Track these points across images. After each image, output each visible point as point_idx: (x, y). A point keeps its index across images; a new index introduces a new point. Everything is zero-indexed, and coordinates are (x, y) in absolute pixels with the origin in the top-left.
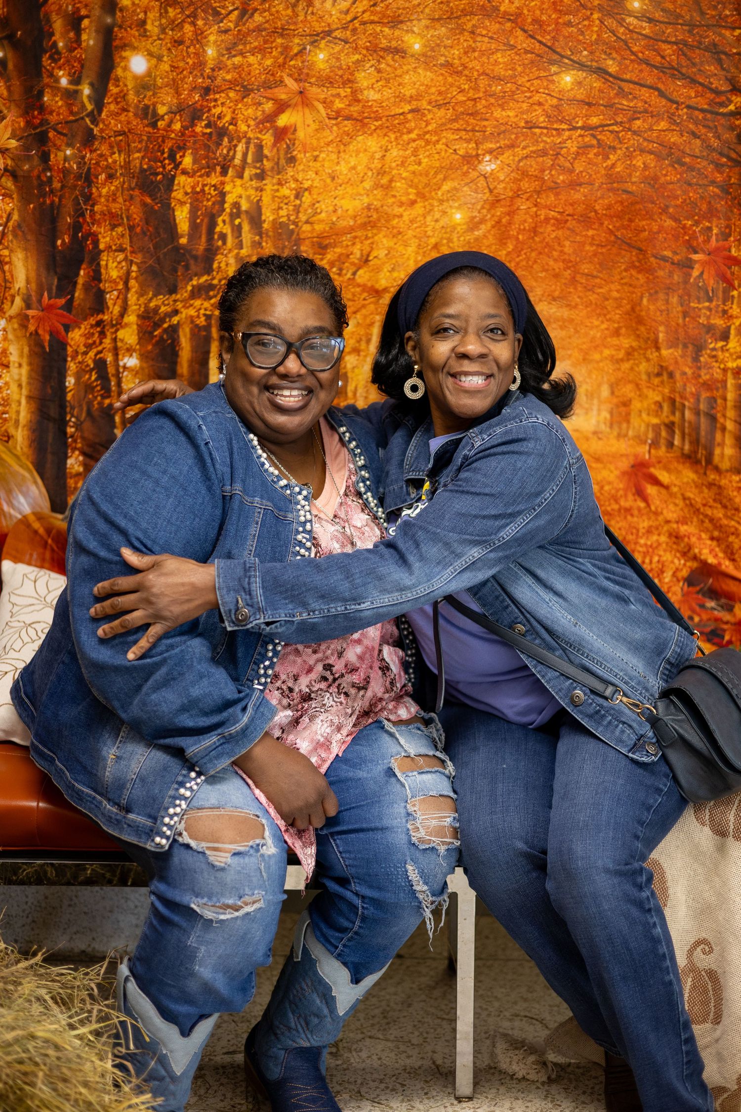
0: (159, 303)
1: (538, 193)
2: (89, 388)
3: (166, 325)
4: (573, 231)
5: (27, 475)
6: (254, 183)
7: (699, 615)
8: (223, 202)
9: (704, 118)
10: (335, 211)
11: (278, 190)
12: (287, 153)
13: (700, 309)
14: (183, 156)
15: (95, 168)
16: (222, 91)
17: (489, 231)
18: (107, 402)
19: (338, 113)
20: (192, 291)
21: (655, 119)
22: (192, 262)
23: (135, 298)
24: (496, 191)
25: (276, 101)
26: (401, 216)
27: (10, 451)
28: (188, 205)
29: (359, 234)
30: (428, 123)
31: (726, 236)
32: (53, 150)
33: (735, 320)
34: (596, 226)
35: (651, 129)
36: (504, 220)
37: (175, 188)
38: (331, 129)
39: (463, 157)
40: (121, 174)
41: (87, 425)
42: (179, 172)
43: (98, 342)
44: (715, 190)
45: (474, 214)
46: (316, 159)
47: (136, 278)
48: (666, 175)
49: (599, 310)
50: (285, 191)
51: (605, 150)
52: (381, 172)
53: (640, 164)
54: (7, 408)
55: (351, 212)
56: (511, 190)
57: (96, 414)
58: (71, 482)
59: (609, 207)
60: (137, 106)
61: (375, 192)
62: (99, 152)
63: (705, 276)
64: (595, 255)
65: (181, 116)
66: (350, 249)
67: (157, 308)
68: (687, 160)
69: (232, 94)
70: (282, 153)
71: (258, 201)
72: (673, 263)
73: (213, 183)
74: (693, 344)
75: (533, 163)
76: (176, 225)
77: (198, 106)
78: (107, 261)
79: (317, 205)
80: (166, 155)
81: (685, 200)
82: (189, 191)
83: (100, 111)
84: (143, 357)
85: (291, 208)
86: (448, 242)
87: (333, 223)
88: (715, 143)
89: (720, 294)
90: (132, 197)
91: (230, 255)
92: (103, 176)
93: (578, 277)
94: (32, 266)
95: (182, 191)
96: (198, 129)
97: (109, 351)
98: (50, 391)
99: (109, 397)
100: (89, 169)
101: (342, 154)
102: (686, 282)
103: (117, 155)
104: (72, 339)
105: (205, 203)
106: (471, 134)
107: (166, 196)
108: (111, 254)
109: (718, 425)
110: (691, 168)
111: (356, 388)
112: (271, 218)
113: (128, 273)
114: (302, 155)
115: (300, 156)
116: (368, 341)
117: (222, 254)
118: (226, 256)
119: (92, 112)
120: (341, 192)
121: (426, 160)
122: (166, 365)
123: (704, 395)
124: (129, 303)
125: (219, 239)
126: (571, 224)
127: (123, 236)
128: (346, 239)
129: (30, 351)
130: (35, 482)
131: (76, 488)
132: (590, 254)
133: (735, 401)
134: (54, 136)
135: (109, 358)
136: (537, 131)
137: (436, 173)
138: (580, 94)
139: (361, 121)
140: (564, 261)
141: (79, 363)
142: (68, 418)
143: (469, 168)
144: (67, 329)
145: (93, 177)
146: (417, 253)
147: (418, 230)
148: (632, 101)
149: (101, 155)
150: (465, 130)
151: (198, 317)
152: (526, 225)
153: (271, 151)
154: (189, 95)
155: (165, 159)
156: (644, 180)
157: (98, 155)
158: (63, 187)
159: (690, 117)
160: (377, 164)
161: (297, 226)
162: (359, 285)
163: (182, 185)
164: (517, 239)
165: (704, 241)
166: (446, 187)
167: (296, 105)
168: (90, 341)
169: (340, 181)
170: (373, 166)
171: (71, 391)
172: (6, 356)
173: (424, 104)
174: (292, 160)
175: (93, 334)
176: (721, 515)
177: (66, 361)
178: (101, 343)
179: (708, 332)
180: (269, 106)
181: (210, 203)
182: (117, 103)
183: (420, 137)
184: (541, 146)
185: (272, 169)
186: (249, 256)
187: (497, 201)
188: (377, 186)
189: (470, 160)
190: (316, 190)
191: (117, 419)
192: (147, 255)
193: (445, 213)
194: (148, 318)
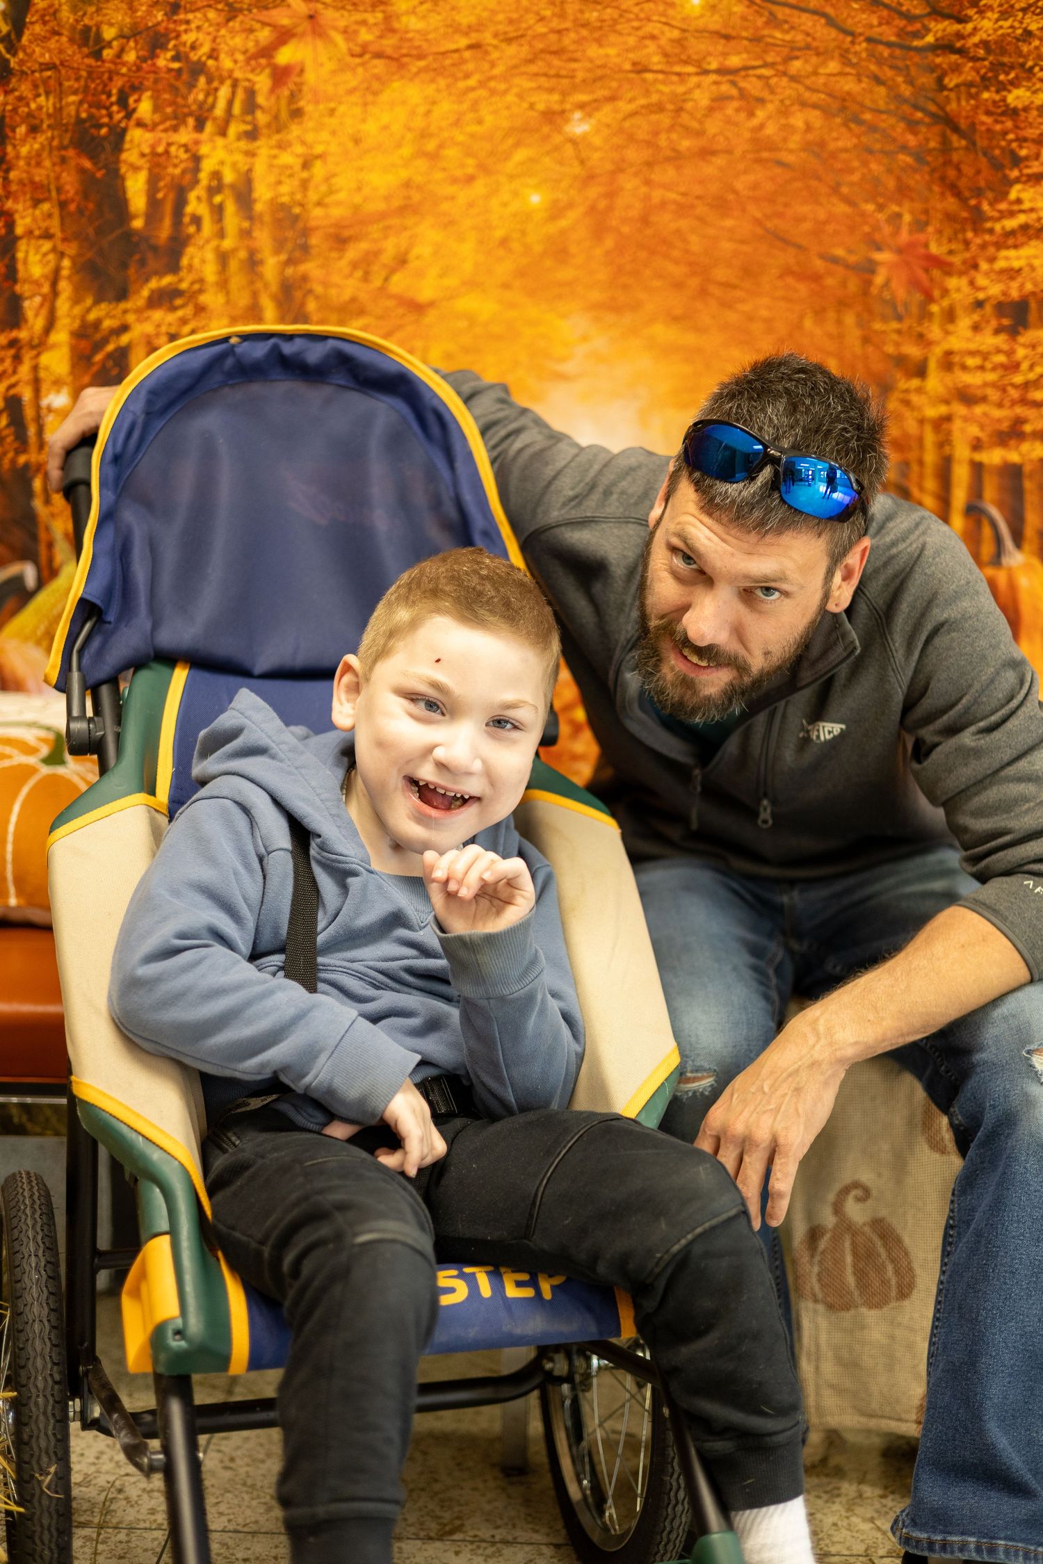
0: (101, 314)
1: (651, 166)
3: (110, 347)
4: (701, 219)
6: (243, 144)
8: (197, 170)
9: (892, 56)
10: (359, 189)
11: (276, 157)
12: (290, 103)
13: (886, 333)
14: (137, 101)
15: (11, 118)
16: (198, 9)
17: (579, 221)
18: (22, 459)
19: (364, 50)
20: (150, 298)
21: (822, 58)
22: (150, 255)
23: (66, 307)
24: (589, 163)
25: (274, 26)
28: (145, 172)
29: (394, 222)
30: (493, 65)
31: (920, 225)
33: (935, 348)
34: (736, 213)
35: (815, 73)
36: (600, 206)
37: (127, 146)
38: (353, 70)
39: (543, 114)
40: (49, 126)
42: (132, 122)
43: (10, 370)
44: (907, 158)
45: (558, 196)
46: (332, 112)
48: (837, 139)
51: (750, 103)
52: (424, 135)
53: (800, 123)
55: (382, 191)
56: (611, 161)
59: (755, 186)
60: (73, 28)
61: (417, 162)
62: (17, 94)
63: (893, 284)
65: (136, 42)
66: (381, 244)
67: (97, 324)
68: (868, 116)
69: (212, 14)
70: (283, 102)
71: (248, 171)
72: (847, 267)
73: (183, 141)
74: (876, 383)
75: (643, 123)
76: (126, 201)
77: (161, 28)
78: (27, 252)
79: (334, 181)
81: (865, 175)
82: (147, 150)
83: (20, 34)
85: (296, 183)
86: (521, 236)
87: (357, 207)
89: (914, 310)
90: (63, 160)
91: (207, 248)
92: (22, 130)
93: (710, 288)
95: (136, 151)
96: (161, 62)
97: (27, 383)
99: (25, 451)
100: (3, 118)
101: (370, 107)
102: (866, 293)
103: (43, 98)
105: (170, 170)
106: (554, 81)
107: (113, 159)
108: (33, 242)
110: (873, 128)
112: (267, 197)
113: (57, 271)
114: (313, 107)
115: (309, 108)
117: (196, 245)
118: (201, 248)
119: (8, 34)
120: (369, 162)
121: (490, 118)
124: (58, 314)
125: (191, 223)
126: (701, 209)
127: (50, 216)
128: (375, 230)
132: (728, 254)
133: (936, 466)
135: (27, 394)
136: (649, 76)
137: (506, 136)
138: (715, 22)
139: (397, 60)
140: (691, 264)
143: (551, 130)
145: (7, 130)
146: (477, 252)
147: (478, 218)
148: (787, 32)
149: (20, 99)
150: (546, 75)
151: (158, 335)
152: (633, 212)
153: (268, 100)
154: (149, 13)
155: (112, 104)
156: (807, 147)
157: (16, 98)
159: (871, 55)
160: (419, 123)
161: (304, 209)
162: (393, 297)
163: (136, 142)
165: (891, 233)
166: (521, 155)
167: (303, 35)
169: (367, 146)
170: (414, 125)
173: (487, 37)
174: (297, 114)
178: (14, 372)
179: (897, 365)
180: (264, 35)
181: (178, 171)
182: (45, 23)
183: (482, 84)
184: (654, 98)
185: (268, 126)
186: (234, 250)
187: (590, 178)
188: (421, 154)
189: (553, 117)
190: (332, 157)
191: (37, 485)
192: (85, 244)
193: (516, 193)
194: (85, 336)
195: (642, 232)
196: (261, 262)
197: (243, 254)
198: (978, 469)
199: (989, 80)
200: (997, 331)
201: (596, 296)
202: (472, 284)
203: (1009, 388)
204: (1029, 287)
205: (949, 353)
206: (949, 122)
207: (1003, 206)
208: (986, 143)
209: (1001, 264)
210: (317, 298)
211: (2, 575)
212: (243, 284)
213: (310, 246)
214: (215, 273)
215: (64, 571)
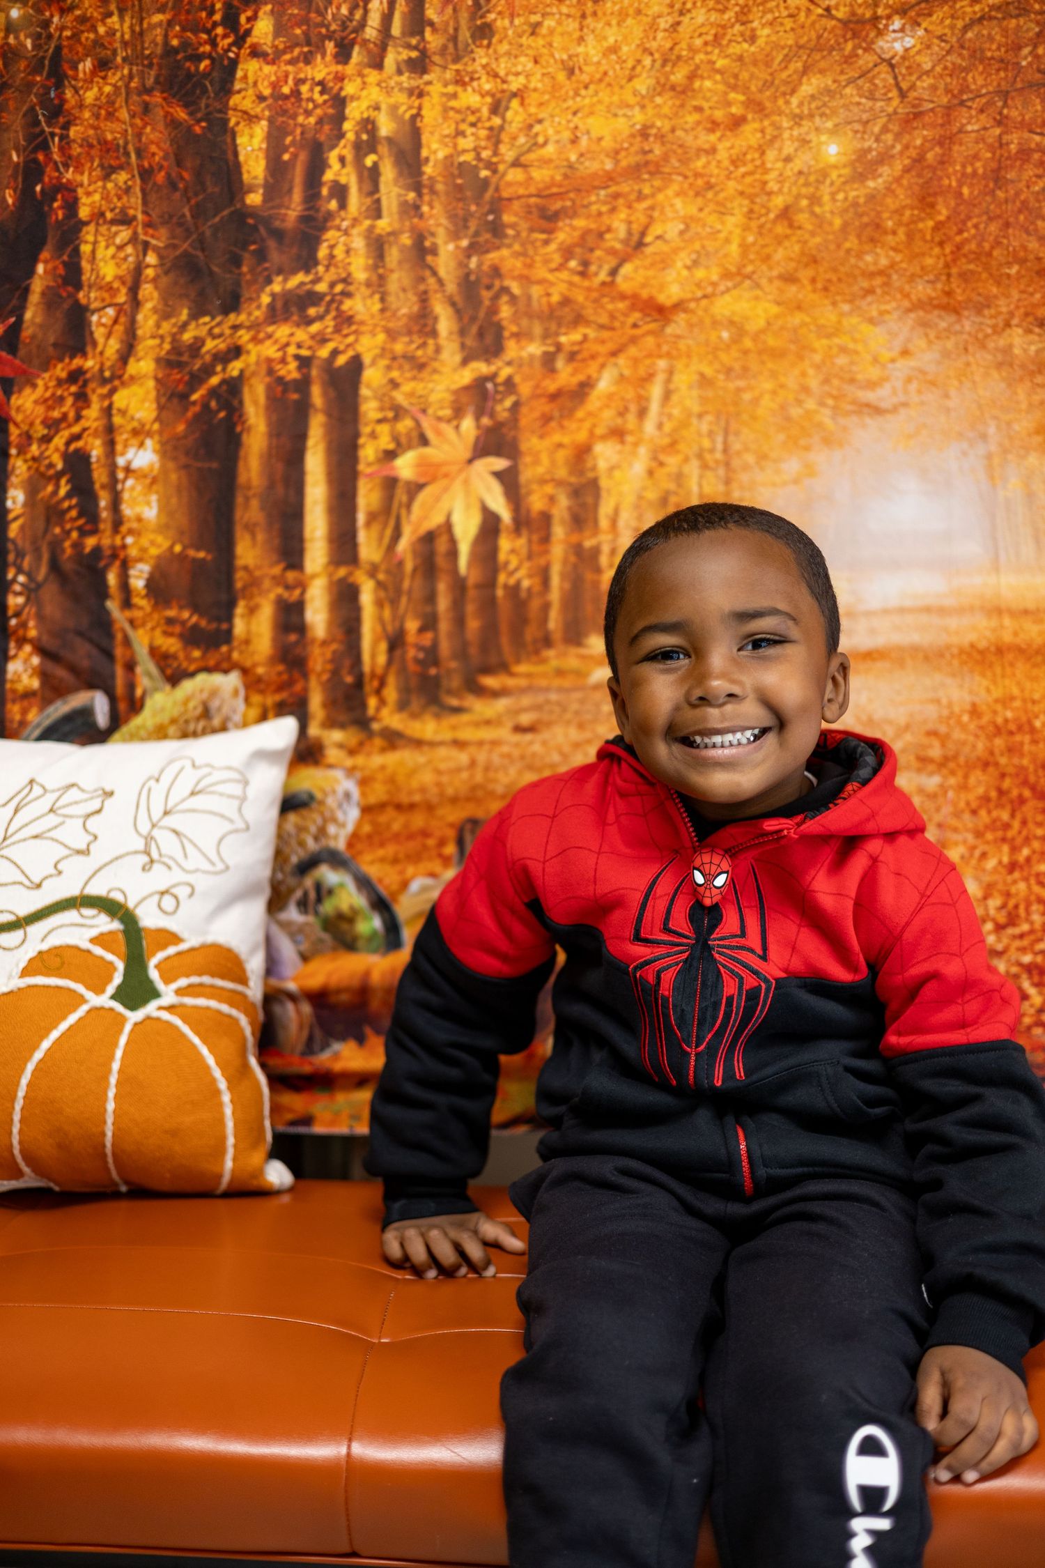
0: (203, 332)
1: (1005, 95)
2: (53, 513)
3: (215, 380)
6: (404, 79)
8: (340, 118)
10: (574, 141)
11: (454, 96)
12: (473, 18)
14: (253, 19)
15: (71, 48)
17: (898, 180)
18: (91, 542)
20: (272, 307)
22: (272, 244)
23: (151, 322)
24: (913, 94)
26: (713, 151)
28: (264, 123)
29: (625, 188)
36: (930, 156)
37: (237, 86)
39: (845, 23)
40: (124, 59)
41: (51, 594)
42: (245, 51)
43: (72, 415)
45: (866, 145)
47: (155, 280)
50: (469, 98)
52: (669, 59)
55: (607, 143)
56: (948, 91)
57: (68, 566)
58: (14, 711)
61: (658, 100)
62: (78, 12)
66: (606, 220)
67: (198, 343)
70: (464, 16)
71: (414, 118)
73: (319, 77)
75: (996, 31)
76: (238, 166)
78: (95, 243)
79: (537, 128)
80: (217, 17)
82: (267, 92)
84: (168, 449)
85: (483, 133)
86: (811, 204)
87: (571, 167)
90: (146, 108)
91: (355, 232)
92: (87, 65)
95: (251, 92)
97: (96, 434)
99: (95, 531)
100: (59, 48)
101: (589, 20)
103: (115, 18)
104: (18, 409)
105: (301, 119)
107: (218, 105)
108: (103, 229)
111: (617, 511)
112: (441, 155)
113: (138, 270)
114: (507, 22)
115: (502, 23)
116: (642, 413)
117: (338, 228)
118: (346, 233)
120: (587, 101)
121: (766, 31)
122: (215, 465)
124: (140, 332)
125: (331, 196)
127: (128, 190)
128: (597, 200)
131: (24, 726)
135: (96, 451)
137: (787, 60)
141: (34, 459)
142: (10, 576)
143: (855, 48)
144: (8, 388)
145: (66, 66)
146: (746, 228)
147: (748, 180)
149: (83, 20)
151: (283, 361)
152: (978, 164)
153: (442, 12)
155: (215, 25)
157: (77, 19)
160: (661, 41)
161: (495, 171)
162: (623, 297)
163: (251, 80)
164: (960, 194)
166: (809, 87)
168: (56, 414)
169: (585, 78)
170: (654, 45)
171: (16, 519)
174: (484, 32)
175: (61, 399)
177: (6, 455)
178: (78, 418)
181: (312, 120)
185: (443, 50)
186: (393, 234)
187: (914, 117)
188: (663, 87)
189: (860, 29)
190: (535, 95)
191: (112, 578)
192: (179, 231)
193: (804, 142)
194: (179, 365)
195: (992, 192)
196: (434, 251)
197: (406, 240)
201: (922, 289)
202: (737, 276)
210: (513, 299)
211: (61, 708)
212: (406, 282)
213: (504, 226)
214: (367, 268)
215: (150, 704)
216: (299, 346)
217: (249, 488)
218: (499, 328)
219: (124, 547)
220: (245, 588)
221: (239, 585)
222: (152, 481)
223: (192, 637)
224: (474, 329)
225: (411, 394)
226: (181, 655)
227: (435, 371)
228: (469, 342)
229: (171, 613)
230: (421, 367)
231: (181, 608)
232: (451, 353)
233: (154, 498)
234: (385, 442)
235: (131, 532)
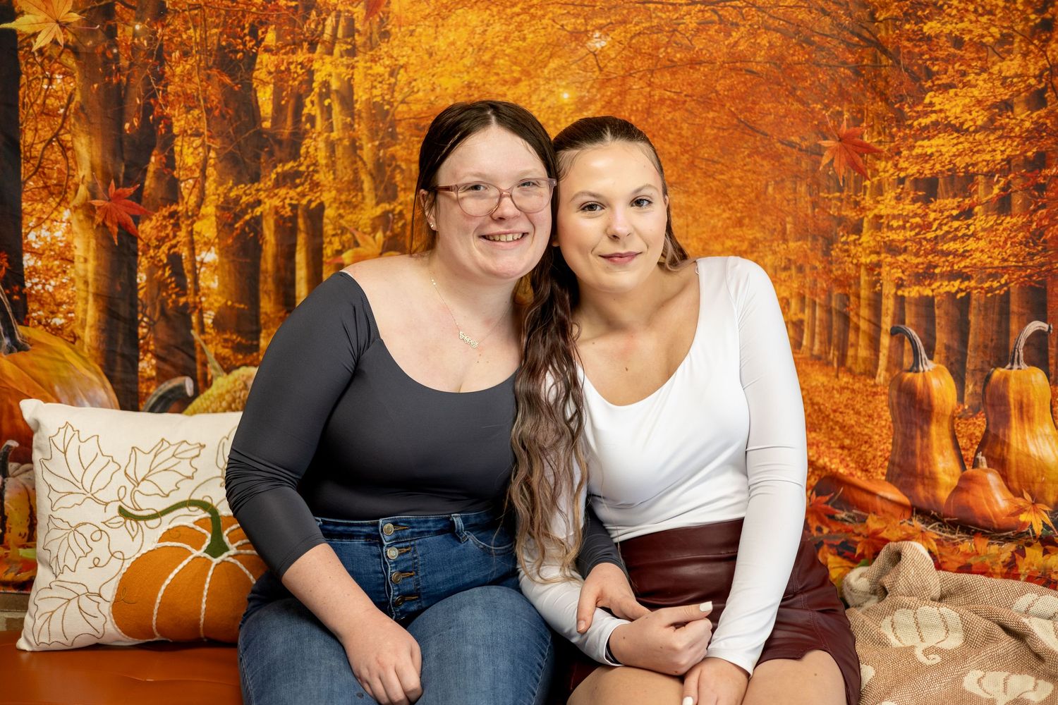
0: (241, 192)
1: (652, 72)
2: (162, 285)
3: (247, 217)
4: (691, 112)
5: (95, 378)
6: (345, 60)
7: (827, 526)
8: (311, 81)
10: (433, 90)
11: (370, 68)
12: (380, 27)
13: (830, 200)
14: (265, 32)
15: (168, 46)
18: (182, 300)
20: (277, 180)
22: (276, 148)
23: (213, 187)
24: (606, 70)
27: (76, 352)
28: (272, 86)
31: (856, 121)
32: (120, 25)
33: (868, 213)
34: (717, 108)
35: (777, 6)
36: (615, 101)
37: (257, 67)
39: (571, 33)
40: (197, 52)
41: (161, 326)
42: (261, 49)
43: (171, 235)
44: (846, 71)
45: (583, 94)
46: (412, 33)
47: (214, 166)
48: (793, 55)
49: (721, 197)
50: (378, 69)
51: (727, 27)
52: (481, 48)
53: (765, 42)
54: (73, 307)
55: (450, 91)
56: (623, 68)
57: (170, 313)
58: (143, 388)
59: (731, 88)
61: (476, 69)
62: (172, 27)
63: (836, 164)
64: (716, 139)
67: (238, 198)
68: (816, 39)
70: (375, 27)
71: (350, 80)
72: (801, 150)
73: (300, 61)
74: (822, 236)
75: (647, 40)
76: (258, 107)
78: (182, 146)
79: (414, 84)
80: (246, 31)
81: (814, 82)
82: (273, 70)
84: (223, 252)
85: (386, 87)
86: (555, 123)
87: (431, 103)
88: (846, 21)
89: (852, 185)
90: (209, 77)
91: (319, 139)
92: (177, 53)
93: (697, 162)
94: (97, 152)
95: (264, 70)
96: (282, 2)
97: (184, 244)
98: (119, 288)
99: (185, 294)
100: (161, 45)
101: (440, 29)
102: (815, 170)
103: (192, 30)
104: (142, 232)
105: (290, 83)
106: (579, 8)
107: (247, 76)
108: (186, 139)
109: (851, 325)
110: (820, 48)
112: (364, 98)
113: (206, 160)
114: (397, 30)
115: (394, 30)
117: (311, 138)
118: (315, 140)
120: (439, 70)
121: (531, 36)
122: (248, 260)
123: (837, 291)
124: (207, 192)
125: (307, 121)
126: (690, 105)
127: (199, 119)
129: (97, 244)
130: (104, 387)
131: (148, 394)
132: (710, 138)
133: (869, 299)
134: (122, 9)
135: (185, 253)
136: (651, 5)
137: (542, 50)
140: (681, 144)
141: (151, 257)
142: (139, 318)
143: (577, 45)
144: (137, 220)
145: (165, 55)
149: (175, 31)
150: (573, 4)
151: (283, 207)
152: (639, 106)
153: (363, 25)
155: (245, 35)
156: (770, 60)
157: (171, 30)
158: (131, 65)
160: (477, 39)
161: (392, 106)
163: (264, 64)
165: (834, 127)
166: (554, 64)
168: (163, 234)
169: (438, 58)
170: (473, 41)
171: (142, 288)
172: (70, 250)
174: (386, 35)
175: (166, 226)
176: (853, 422)
177: (136, 255)
178: (175, 236)
179: (839, 225)
181: (296, 83)
183: (524, 11)
184: (655, 22)
185: (364, 45)
186: (341, 139)
187: (607, 81)
188: (478, 62)
189: (579, 36)
190: (412, 67)
191: (194, 319)
192: (226, 140)
193: (551, 92)
194: (229, 209)
195: (646, 120)
196: (361, 148)
197: (346, 142)
198: (900, 301)
199: (910, 14)
200: (914, 201)
203: (924, 243)
204: (938, 167)
205: (878, 217)
206: (880, 46)
207: (919, 108)
208: (907, 61)
209: (917, 151)
210: (402, 171)
211: (168, 386)
212: (346, 164)
213: (397, 134)
214: (326, 157)
215: (215, 383)
216: (291, 199)
217: (267, 272)
218: (395, 186)
219: (201, 302)
220: (265, 323)
221: (262, 322)
222: (215, 268)
223: (237, 348)
224: (382, 187)
225: (351, 221)
226: (232, 358)
227: (362, 209)
228: (379, 193)
229: (227, 336)
230: (355, 207)
231: (232, 334)
232: (370, 199)
233: (216, 277)
234: (337, 246)
235: (204, 295)
